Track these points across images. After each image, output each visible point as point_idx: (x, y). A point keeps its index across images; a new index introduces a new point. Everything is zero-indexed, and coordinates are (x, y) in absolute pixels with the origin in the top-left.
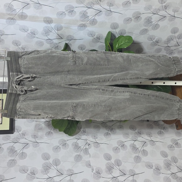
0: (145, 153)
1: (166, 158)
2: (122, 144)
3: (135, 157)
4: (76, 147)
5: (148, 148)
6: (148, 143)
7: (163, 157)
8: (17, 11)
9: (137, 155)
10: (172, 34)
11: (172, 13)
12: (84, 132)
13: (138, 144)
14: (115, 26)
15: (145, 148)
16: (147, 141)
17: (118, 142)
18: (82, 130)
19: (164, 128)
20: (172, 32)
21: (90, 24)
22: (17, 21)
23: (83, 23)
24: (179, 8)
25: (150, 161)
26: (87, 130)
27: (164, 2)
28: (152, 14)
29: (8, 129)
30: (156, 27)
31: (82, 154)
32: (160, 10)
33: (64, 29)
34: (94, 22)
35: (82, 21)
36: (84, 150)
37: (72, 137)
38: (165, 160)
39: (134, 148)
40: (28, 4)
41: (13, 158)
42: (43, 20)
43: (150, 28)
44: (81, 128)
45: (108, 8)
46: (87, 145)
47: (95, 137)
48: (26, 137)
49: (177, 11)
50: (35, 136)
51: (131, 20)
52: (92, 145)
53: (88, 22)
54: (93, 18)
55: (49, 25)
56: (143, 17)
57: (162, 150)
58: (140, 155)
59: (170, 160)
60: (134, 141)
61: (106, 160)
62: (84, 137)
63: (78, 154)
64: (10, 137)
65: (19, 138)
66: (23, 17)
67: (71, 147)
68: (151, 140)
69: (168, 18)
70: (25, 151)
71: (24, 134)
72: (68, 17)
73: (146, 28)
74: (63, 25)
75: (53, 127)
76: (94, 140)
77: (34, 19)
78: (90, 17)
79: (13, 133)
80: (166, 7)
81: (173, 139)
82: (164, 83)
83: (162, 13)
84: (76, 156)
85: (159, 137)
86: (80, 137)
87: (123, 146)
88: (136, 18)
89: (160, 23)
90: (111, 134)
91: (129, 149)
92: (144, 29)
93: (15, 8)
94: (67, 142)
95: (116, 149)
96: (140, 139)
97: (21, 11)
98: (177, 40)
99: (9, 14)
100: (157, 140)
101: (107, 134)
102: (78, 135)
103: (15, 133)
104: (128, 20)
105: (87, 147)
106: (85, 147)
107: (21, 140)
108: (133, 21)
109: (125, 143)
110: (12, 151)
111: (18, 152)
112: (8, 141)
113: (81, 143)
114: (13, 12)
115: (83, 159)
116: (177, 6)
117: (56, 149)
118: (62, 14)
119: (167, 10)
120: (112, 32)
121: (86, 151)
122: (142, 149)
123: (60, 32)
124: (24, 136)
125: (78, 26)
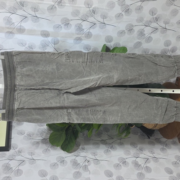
0: (148, 169)
1: (171, 175)
2: (123, 161)
3: (138, 173)
4: (75, 164)
5: (151, 165)
6: (151, 159)
7: (168, 173)
8: (16, 24)
9: (140, 171)
10: (165, 47)
11: (164, 25)
12: (83, 149)
13: (140, 161)
14: (109, 39)
15: (148, 165)
16: (149, 158)
17: (119, 159)
18: (81, 147)
19: (166, 145)
20: (165, 46)
21: (86, 37)
22: (16, 35)
23: (79, 36)
24: (170, 20)
25: (153, 178)
26: (86, 147)
27: (155, 14)
28: (144, 27)
29: (4, 146)
30: (149, 39)
31: (81, 170)
32: (151, 22)
33: (60, 42)
34: (89, 35)
35: (78, 34)
36: (83, 166)
37: (70, 154)
38: (170, 177)
39: (137, 165)
40: (26, 17)
41: (8, 175)
42: (40, 33)
43: (143, 41)
44: (80, 146)
45: (102, 20)
46: (86, 162)
47: (94, 154)
48: (22, 154)
49: (168, 23)
50: (32, 154)
51: (125, 33)
52: (92, 162)
53: (84, 35)
54: (88, 31)
55: (46, 39)
56: (136, 29)
57: (166, 167)
58: (143, 171)
59: (176, 176)
60: (135, 158)
61: (107, 176)
62: (83, 154)
63: (77, 170)
64: (5, 154)
65: (15, 156)
66: (21, 31)
67: (69, 164)
68: (153, 157)
69: (159, 30)
70: (20, 168)
71: (20, 152)
72: (64, 31)
73: (139, 41)
74: (59, 38)
75: (50, 144)
76: (93, 157)
77: (31, 32)
78: (85, 30)
79: (8, 151)
80: (157, 19)
81: (177, 156)
82: (162, 91)
83: (154, 25)
84: (75, 172)
85: (162, 153)
86: (79, 154)
87: (124, 163)
88: (129, 31)
89: (153, 35)
90: (111, 151)
91: (131, 165)
92: (137, 42)
93: (13, 21)
94: (66, 159)
95: (117, 166)
96: (142, 156)
97: (19, 25)
98: (171, 53)
99: (8, 28)
100: (160, 156)
101: (107, 151)
102: (76, 152)
103: (11, 150)
104: (122, 33)
105: (87, 164)
106: (84, 164)
107: (17, 157)
108: (126, 33)
109: (127, 160)
110: (7, 168)
111: (14, 169)
112: (4, 159)
113: (80, 160)
114: (12, 26)
115: (82, 176)
116: (167, 18)
117: (54, 165)
118: (58, 27)
119: (158, 22)
120: (107, 46)
121: (85, 168)
122: (145, 166)
123: (56, 46)
124: (20, 154)
125: (74, 40)
